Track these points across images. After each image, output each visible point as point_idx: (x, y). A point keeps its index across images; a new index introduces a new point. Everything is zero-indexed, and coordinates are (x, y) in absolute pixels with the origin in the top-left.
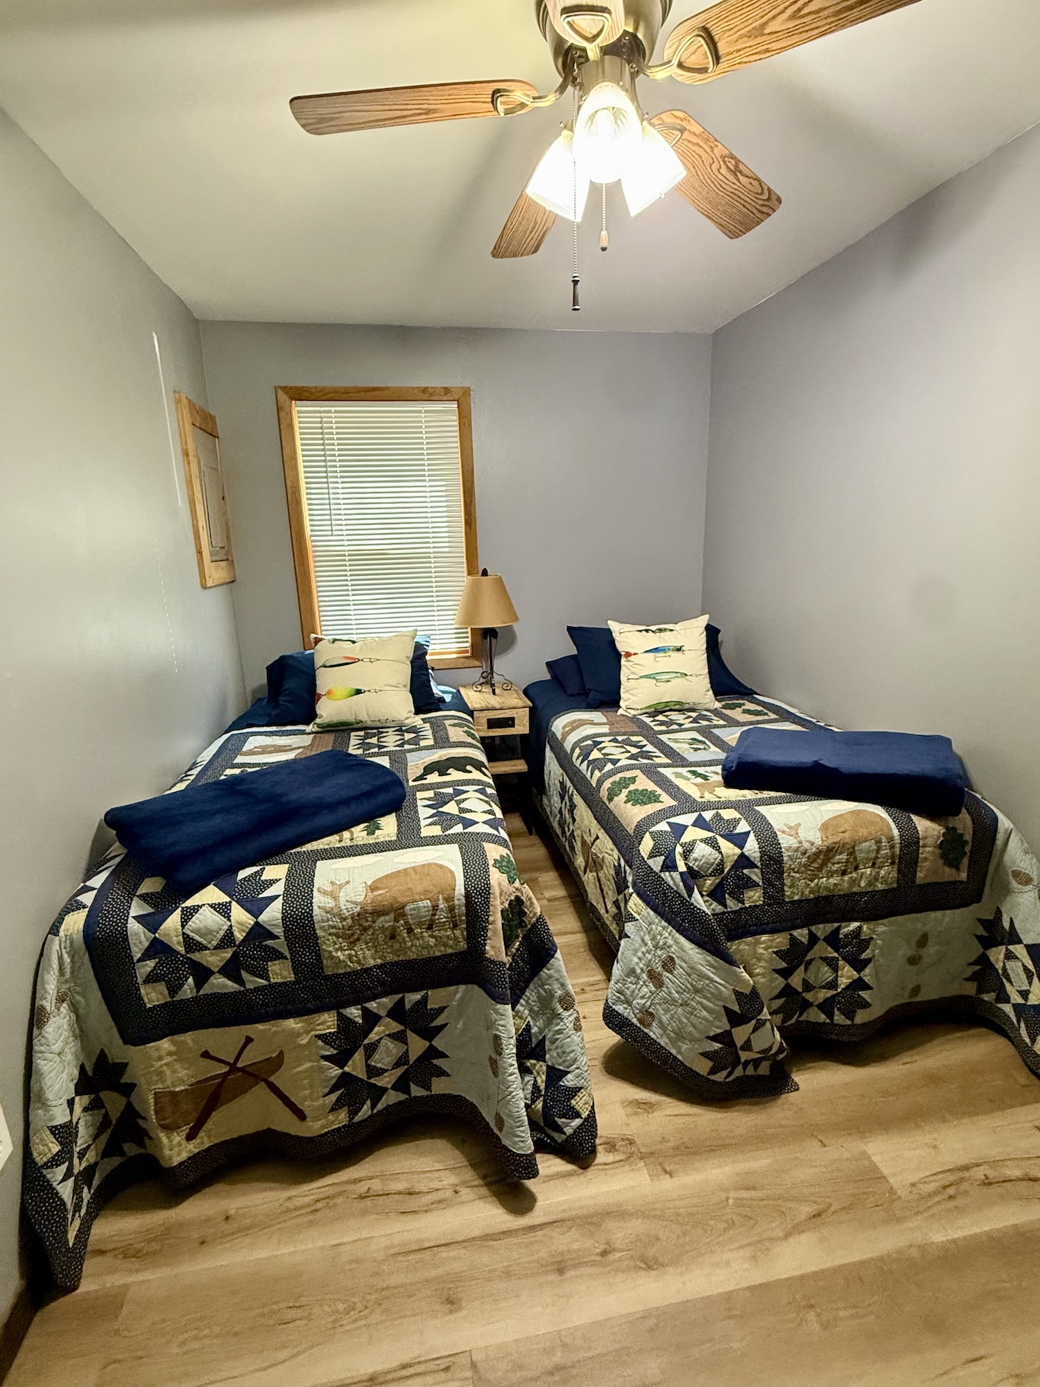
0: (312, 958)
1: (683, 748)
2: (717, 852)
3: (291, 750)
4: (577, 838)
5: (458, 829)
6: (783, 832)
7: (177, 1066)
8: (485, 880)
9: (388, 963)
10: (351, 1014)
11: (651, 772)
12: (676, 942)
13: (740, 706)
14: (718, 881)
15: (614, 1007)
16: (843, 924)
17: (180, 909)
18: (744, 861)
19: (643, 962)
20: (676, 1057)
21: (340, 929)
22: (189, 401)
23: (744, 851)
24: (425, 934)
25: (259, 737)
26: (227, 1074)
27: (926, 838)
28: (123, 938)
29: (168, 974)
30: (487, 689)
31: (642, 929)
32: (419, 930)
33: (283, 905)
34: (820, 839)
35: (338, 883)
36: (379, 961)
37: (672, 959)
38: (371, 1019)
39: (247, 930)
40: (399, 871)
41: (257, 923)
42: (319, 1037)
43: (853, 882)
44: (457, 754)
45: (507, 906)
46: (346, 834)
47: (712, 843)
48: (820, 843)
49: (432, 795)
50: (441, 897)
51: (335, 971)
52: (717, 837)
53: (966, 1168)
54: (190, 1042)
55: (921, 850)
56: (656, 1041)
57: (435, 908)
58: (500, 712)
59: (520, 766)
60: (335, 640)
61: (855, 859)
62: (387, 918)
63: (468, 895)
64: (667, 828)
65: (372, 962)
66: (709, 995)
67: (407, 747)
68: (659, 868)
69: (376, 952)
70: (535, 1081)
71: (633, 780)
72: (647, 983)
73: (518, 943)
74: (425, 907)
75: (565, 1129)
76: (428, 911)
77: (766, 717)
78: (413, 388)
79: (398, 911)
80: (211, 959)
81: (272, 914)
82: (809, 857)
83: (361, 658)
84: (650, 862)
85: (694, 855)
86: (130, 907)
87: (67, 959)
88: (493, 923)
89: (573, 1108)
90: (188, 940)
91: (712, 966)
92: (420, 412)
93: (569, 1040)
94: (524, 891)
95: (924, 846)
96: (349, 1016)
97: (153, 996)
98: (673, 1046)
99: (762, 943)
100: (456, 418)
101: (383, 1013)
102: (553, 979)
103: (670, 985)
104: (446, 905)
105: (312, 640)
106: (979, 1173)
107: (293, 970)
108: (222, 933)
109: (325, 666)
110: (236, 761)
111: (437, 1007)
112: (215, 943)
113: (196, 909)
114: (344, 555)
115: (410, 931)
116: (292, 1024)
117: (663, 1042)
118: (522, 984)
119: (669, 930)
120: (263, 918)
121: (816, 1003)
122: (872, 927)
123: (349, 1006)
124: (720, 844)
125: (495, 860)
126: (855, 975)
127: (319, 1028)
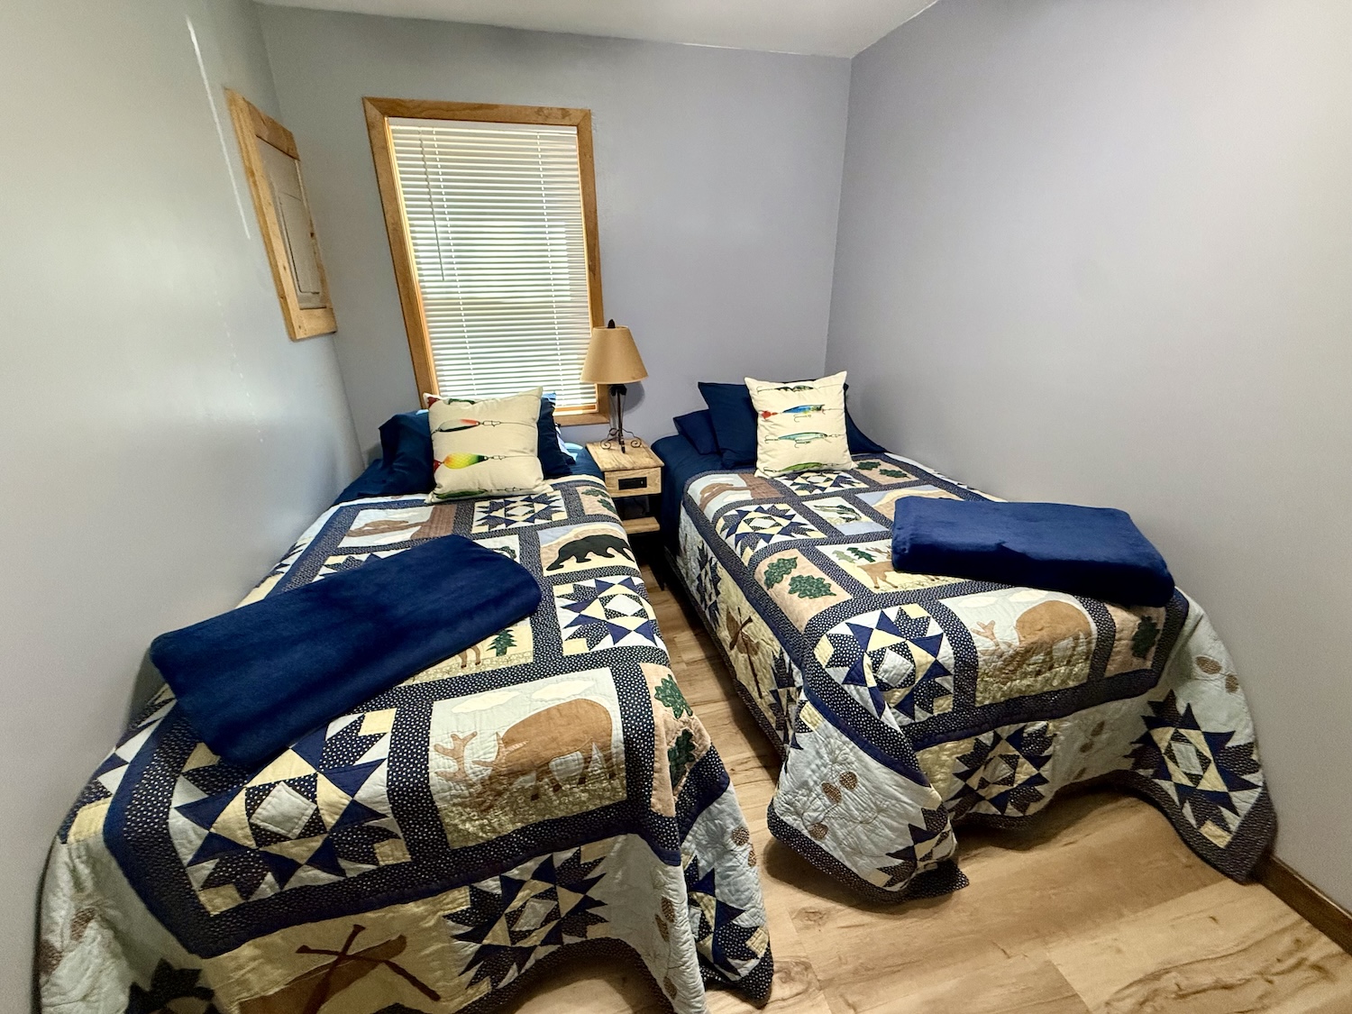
0: (432, 834)
1: (832, 518)
2: (909, 662)
3: (407, 527)
4: (721, 611)
5: (607, 643)
6: (978, 633)
7: (268, 968)
8: (647, 719)
9: (531, 825)
10: (488, 887)
11: (809, 550)
12: (860, 760)
13: (876, 465)
14: (907, 692)
15: (782, 817)
16: (1029, 723)
17: (244, 791)
18: (937, 669)
19: (817, 774)
20: (850, 870)
21: (466, 798)
22: (249, 104)
23: (939, 657)
24: (576, 790)
25: (371, 511)
26: (336, 963)
27: (1122, 630)
28: (164, 838)
29: (236, 874)
30: (616, 446)
31: (817, 742)
32: (568, 786)
33: (388, 775)
34: (1017, 640)
35: (461, 736)
36: (519, 825)
37: (854, 777)
38: (512, 887)
39: (341, 812)
40: (539, 714)
41: (354, 803)
42: (449, 917)
43: (1047, 680)
44: (594, 531)
45: (674, 745)
46: (470, 653)
47: (902, 650)
48: (1018, 644)
49: (572, 591)
50: (594, 746)
51: (464, 844)
52: (908, 642)
53: (1156, 976)
54: (279, 941)
55: (1116, 643)
56: (828, 853)
57: (588, 760)
58: (631, 472)
59: (650, 525)
60: (451, 401)
61: (1051, 658)
62: (527, 778)
63: (628, 741)
64: (848, 632)
65: (510, 828)
66: (894, 815)
67: (538, 522)
68: (842, 680)
69: (515, 815)
70: (703, 914)
71: (793, 563)
72: (821, 796)
73: (685, 779)
74: (574, 760)
75: (739, 970)
76: (579, 764)
77: (906, 479)
78: (525, 108)
79: (543, 769)
80: (294, 850)
81: (375, 788)
82: (1004, 661)
83: (482, 421)
84: (830, 671)
85: (884, 667)
86: (172, 793)
87: (84, 870)
88: (660, 771)
89: (749, 949)
90: (257, 831)
91: (899, 786)
92: (535, 137)
93: (743, 877)
94: (693, 722)
95: (1120, 639)
96: (486, 889)
97: (219, 901)
98: (849, 860)
99: (946, 750)
100: (575, 146)
101: (527, 877)
102: (725, 814)
103: (849, 802)
104: (601, 755)
105: (426, 401)
106: (1169, 982)
107: (409, 850)
108: (305, 819)
109: (441, 431)
110: (342, 545)
111: (592, 861)
112: (297, 831)
113: (267, 789)
114: (458, 304)
115: (557, 788)
116: (413, 908)
117: (837, 854)
118: (688, 819)
119: (851, 746)
120: (361, 795)
121: (988, 798)
122: (1057, 724)
123: (484, 878)
124: (912, 652)
125: (657, 689)
126: (1034, 771)
127: (450, 906)
